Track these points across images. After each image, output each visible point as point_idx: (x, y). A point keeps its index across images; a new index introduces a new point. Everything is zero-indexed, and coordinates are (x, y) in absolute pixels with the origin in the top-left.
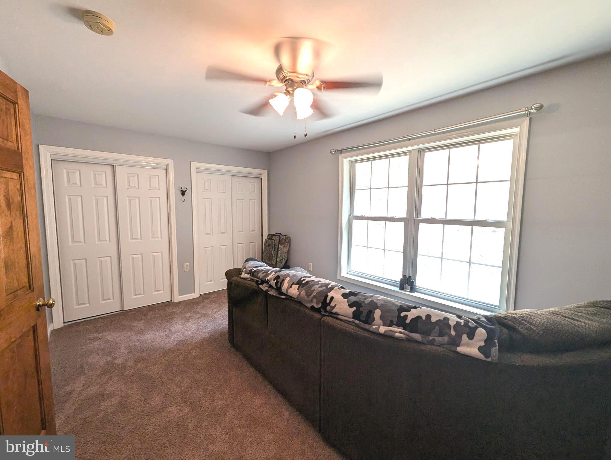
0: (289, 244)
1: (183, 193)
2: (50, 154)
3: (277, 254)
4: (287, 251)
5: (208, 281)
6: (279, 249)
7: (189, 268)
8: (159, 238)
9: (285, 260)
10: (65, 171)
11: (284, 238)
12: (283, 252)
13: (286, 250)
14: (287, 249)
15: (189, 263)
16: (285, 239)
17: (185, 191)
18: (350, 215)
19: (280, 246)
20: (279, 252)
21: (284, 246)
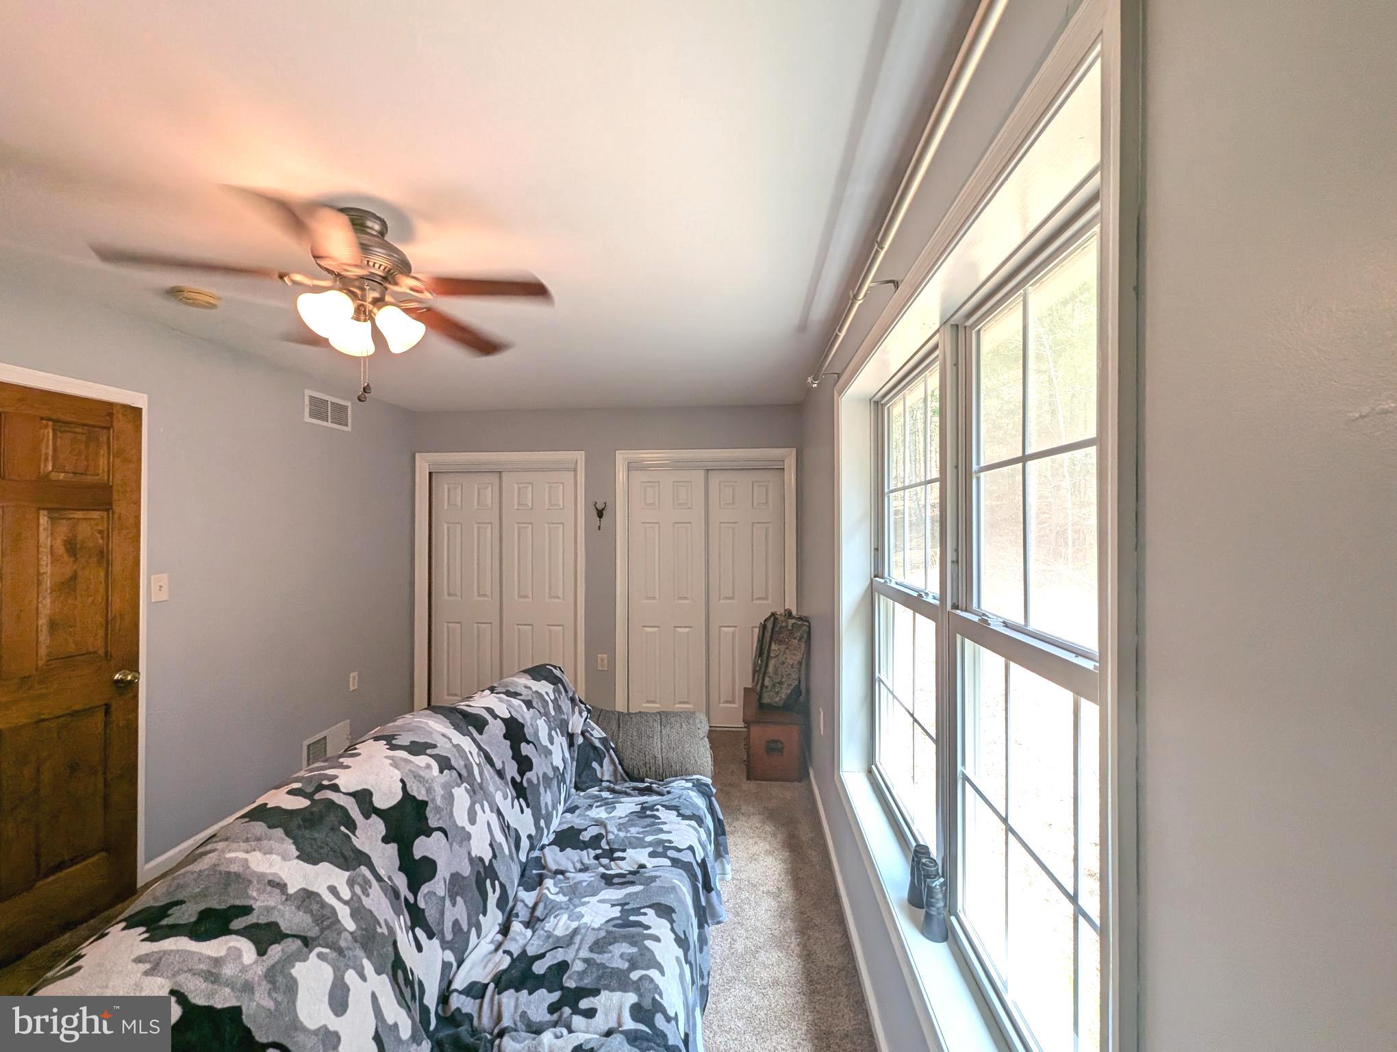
0: (803, 645)
1: (600, 514)
2: (427, 464)
3: (767, 666)
4: (796, 662)
5: (648, 702)
6: (772, 655)
7: (606, 666)
8: (560, 598)
9: (789, 685)
10: (446, 486)
11: (787, 626)
12: (783, 663)
13: (793, 658)
14: (799, 657)
15: (606, 655)
16: (790, 628)
17: (603, 509)
18: (875, 576)
19: (774, 647)
20: (772, 663)
21: (788, 648)
